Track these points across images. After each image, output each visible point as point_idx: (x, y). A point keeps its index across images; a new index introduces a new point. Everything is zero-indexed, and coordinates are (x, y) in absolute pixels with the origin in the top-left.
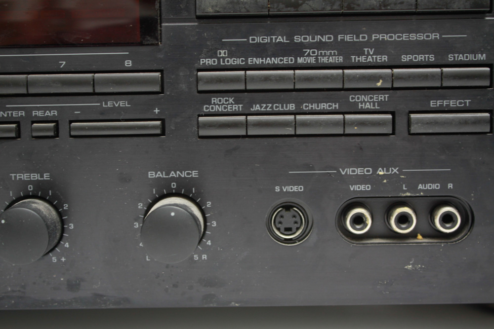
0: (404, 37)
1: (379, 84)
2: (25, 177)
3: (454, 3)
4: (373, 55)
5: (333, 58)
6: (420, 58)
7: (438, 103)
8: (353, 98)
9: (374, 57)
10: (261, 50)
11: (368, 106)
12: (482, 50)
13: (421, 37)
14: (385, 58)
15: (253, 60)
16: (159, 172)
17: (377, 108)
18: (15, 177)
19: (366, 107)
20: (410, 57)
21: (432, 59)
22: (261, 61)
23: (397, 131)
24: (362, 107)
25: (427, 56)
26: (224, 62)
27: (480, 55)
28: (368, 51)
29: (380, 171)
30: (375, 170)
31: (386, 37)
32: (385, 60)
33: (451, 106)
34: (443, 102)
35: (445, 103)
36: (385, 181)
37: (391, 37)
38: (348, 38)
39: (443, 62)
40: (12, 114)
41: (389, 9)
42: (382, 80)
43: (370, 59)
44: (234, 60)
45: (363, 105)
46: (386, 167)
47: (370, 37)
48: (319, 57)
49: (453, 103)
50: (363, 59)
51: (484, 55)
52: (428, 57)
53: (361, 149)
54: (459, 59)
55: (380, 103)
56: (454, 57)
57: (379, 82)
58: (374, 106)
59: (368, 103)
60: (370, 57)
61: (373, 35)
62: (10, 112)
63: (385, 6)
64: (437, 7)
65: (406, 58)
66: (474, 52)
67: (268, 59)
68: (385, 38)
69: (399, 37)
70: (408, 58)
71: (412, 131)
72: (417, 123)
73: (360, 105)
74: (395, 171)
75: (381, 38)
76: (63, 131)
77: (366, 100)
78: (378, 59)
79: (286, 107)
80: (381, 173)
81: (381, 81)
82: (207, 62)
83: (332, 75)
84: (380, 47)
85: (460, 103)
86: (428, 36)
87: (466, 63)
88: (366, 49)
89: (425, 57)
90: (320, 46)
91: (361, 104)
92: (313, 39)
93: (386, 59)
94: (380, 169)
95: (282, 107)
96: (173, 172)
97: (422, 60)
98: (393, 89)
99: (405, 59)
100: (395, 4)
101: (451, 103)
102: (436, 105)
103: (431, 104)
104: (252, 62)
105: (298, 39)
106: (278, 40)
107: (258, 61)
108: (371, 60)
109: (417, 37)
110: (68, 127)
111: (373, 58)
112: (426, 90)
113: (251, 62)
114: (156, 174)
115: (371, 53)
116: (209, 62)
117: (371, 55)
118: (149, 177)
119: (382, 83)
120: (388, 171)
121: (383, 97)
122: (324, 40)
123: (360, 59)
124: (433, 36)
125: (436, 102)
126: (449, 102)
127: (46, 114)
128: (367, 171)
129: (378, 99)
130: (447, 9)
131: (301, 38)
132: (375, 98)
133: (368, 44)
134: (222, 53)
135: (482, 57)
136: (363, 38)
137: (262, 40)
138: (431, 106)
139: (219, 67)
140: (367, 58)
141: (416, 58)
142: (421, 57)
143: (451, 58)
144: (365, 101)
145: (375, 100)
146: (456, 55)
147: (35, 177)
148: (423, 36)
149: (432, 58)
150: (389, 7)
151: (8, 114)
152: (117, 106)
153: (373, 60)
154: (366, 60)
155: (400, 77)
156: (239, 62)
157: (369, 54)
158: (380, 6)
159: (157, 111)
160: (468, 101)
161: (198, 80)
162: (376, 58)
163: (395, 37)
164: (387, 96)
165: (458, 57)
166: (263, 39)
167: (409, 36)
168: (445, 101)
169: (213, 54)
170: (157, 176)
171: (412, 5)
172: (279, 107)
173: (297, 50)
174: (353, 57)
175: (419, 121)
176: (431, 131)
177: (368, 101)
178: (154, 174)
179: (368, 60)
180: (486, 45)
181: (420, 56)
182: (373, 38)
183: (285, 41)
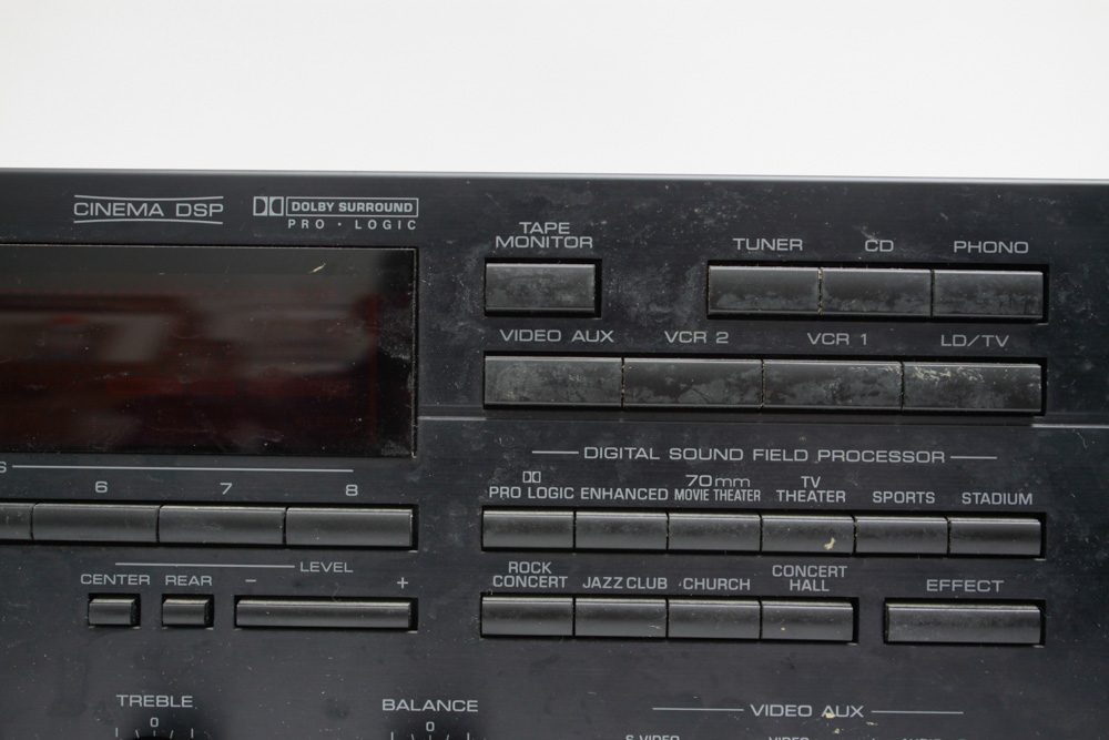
0: (879, 456)
1: (829, 546)
2: (144, 701)
3: (974, 396)
4: (819, 488)
5: (741, 493)
6: (909, 497)
7: (941, 585)
8: (778, 570)
9: (821, 492)
10: (605, 474)
11: (807, 586)
12: (1027, 485)
13: (911, 457)
14: (840, 495)
15: (589, 491)
16: (403, 701)
17: (823, 590)
18: (127, 700)
19: (804, 587)
20: (888, 495)
21: (930, 500)
22: (604, 493)
23: (861, 636)
24: (795, 588)
25: (921, 493)
26: (534, 493)
27: (1021, 495)
28: (809, 481)
29: (828, 711)
30: (818, 710)
31: (844, 456)
32: (840, 500)
33: (966, 590)
34: (951, 583)
35: (954, 586)
36: (837, 731)
37: (853, 456)
38: (772, 455)
39: (952, 507)
40: (126, 579)
41: (850, 405)
42: (836, 538)
43: (812, 496)
44: (553, 491)
45: (798, 585)
46: (840, 704)
47: (813, 455)
48: (716, 491)
49: (968, 586)
50: (800, 496)
51: (1030, 495)
52: (924, 496)
53: (793, 667)
54: (983, 501)
55: (830, 582)
56: (973, 498)
57: (829, 542)
58: (819, 586)
59: (807, 581)
60: (812, 492)
61: (820, 452)
62: (122, 576)
63: (842, 399)
64: (941, 403)
65: (882, 496)
66: (1010, 489)
67: (619, 490)
68: (842, 457)
69: (868, 456)
70: (885, 498)
71: (891, 639)
72: (900, 623)
73: (792, 585)
74: (857, 711)
75: (834, 456)
76: (223, 613)
77: (804, 575)
78: (828, 496)
79: (651, 584)
80: (830, 716)
81: (833, 540)
82: (502, 493)
83: (740, 526)
84: (832, 474)
85: (983, 586)
86: (923, 457)
87: (995, 509)
88: (805, 478)
89: (917, 496)
90: (718, 468)
91: (795, 582)
92: (706, 454)
93: (843, 497)
94: (828, 707)
95: (643, 583)
96: (429, 701)
97: (911, 501)
98: (855, 554)
99: (880, 497)
100: (863, 395)
101: (966, 586)
102: (938, 587)
103: (928, 585)
104: (589, 496)
105: (676, 454)
106: (638, 456)
107: (600, 494)
108: (815, 498)
109: (902, 458)
110: (233, 607)
111: (818, 495)
112: (919, 559)
113: (585, 496)
114: (396, 705)
115: (816, 486)
116: (506, 492)
117: (815, 490)
118: (384, 709)
119: (834, 544)
120: (842, 711)
121: (836, 570)
122: (725, 458)
123: (794, 496)
124: (935, 456)
125: (938, 583)
126: (963, 584)
127: (191, 582)
128: (804, 711)
129: (827, 573)
130: (960, 407)
131: (682, 453)
132: (821, 571)
133: (809, 468)
134: (532, 476)
135: (1025, 499)
136: (800, 456)
137: (609, 455)
138: (928, 589)
139: (526, 504)
140: (807, 494)
141: (899, 497)
142: (911, 495)
143: (966, 499)
144: (802, 577)
145: (821, 576)
146: (977, 494)
147: (166, 701)
148: (915, 456)
149: (931, 498)
150: (851, 401)
151: (118, 579)
152: (326, 571)
153: (818, 498)
154: (806, 498)
155: (870, 533)
156: (562, 493)
157: (810, 486)
158: (834, 397)
159: (403, 583)
160: (997, 582)
161: (483, 526)
162: (825, 495)
163: (861, 456)
164: (843, 568)
165: (980, 497)
166: (609, 452)
167: (887, 454)
168: (954, 581)
169: (514, 479)
170: (399, 707)
171: (894, 398)
172: (636, 583)
173: (675, 475)
174: (781, 492)
175: (905, 619)
176: (926, 639)
177: (807, 577)
178: (393, 705)
179: (809, 498)
180: (1034, 477)
181: (908, 493)
182: (820, 456)
183: (651, 458)
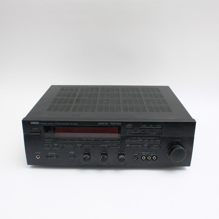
2: (103, 153)
5: (142, 140)
6: (152, 140)
8: (144, 145)
10: (133, 139)
13: (153, 138)
23: (149, 149)
36: (147, 154)
38: (144, 138)
40: (102, 146)
42: (148, 143)
46: (147, 152)
49: (156, 146)
64: (155, 135)
69: (150, 138)
76: (108, 148)
83: (141, 142)
84: (147, 139)
87: (158, 141)
90: (140, 139)
93: (148, 141)
95: (135, 146)
96: (121, 152)
99: (150, 141)
105: (138, 138)
106: (135, 138)
107: (132, 140)
112: (153, 144)
114: (119, 153)
116: (127, 140)
123: (145, 140)
124: (154, 138)
125: (154, 146)
128: (145, 153)
129: (147, 145)
134: (128, 139)
135: (160, 141)
136: (146, 138)
143: (156, 141)
144: (145, 145)
147: (105, 153)
149: (154, 141)
152: (115, 145)
155: (150, 143)
156: (130, 140)
159: (120, 146)
161: (125, 143)
169: (127, 139)
173: (137, 139)
175: (152, 148)
180: (160, 139)
